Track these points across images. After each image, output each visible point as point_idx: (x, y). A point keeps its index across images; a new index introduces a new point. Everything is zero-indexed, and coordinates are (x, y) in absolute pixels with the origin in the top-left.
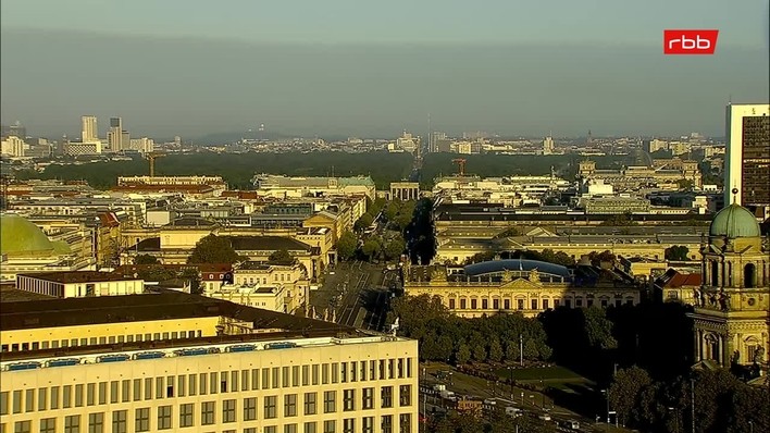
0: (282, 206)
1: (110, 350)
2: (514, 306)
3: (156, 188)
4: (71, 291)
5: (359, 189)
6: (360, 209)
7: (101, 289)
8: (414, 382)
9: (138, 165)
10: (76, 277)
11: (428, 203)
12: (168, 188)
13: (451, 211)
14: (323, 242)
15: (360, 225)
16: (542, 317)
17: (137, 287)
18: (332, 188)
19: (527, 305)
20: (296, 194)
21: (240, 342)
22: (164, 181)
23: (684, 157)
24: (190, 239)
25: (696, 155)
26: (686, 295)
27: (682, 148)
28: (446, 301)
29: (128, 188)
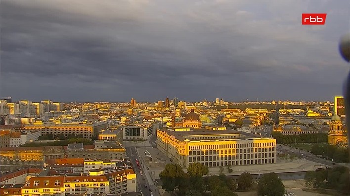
0: (251, 114)
1: (221, 139)
2: (294, 133)
3: (228, 111)
4: (214, 129)
5: (265, 111)
6: (265, 115)
7: (219, 128)
8: (275, 147)
9: (225, 107)
10: (214, 126)
11: (278, 114)
12: (231, 111)
13: (283, 116)
14: (258, 121)
15: (265, 117)
16: (299, 136)
17: (225, 128)
18: (260, 111)
19: (297, 133)
20: (253, 112)
21: (243, 138)
22: (230, 110)
23: (326, 106)
24: (234, 120)
25: (329, 105)
26: (326, 132)
27: (325, 104)
28: (281, 132)
29: (223, 111)
